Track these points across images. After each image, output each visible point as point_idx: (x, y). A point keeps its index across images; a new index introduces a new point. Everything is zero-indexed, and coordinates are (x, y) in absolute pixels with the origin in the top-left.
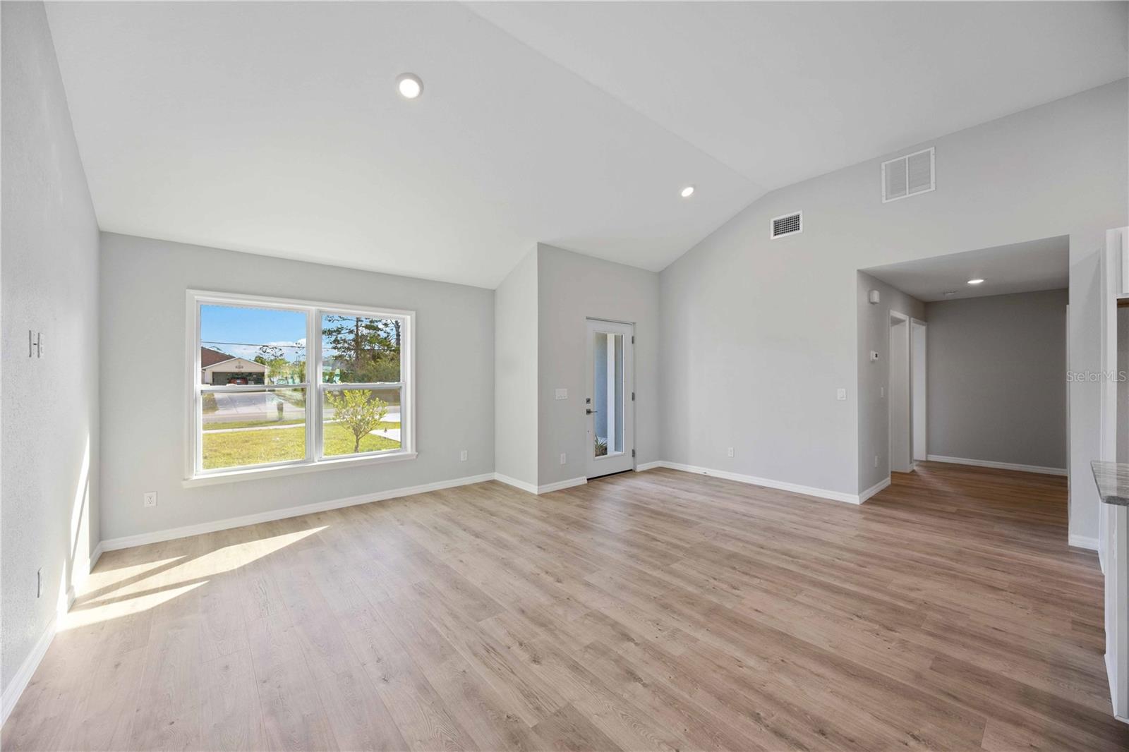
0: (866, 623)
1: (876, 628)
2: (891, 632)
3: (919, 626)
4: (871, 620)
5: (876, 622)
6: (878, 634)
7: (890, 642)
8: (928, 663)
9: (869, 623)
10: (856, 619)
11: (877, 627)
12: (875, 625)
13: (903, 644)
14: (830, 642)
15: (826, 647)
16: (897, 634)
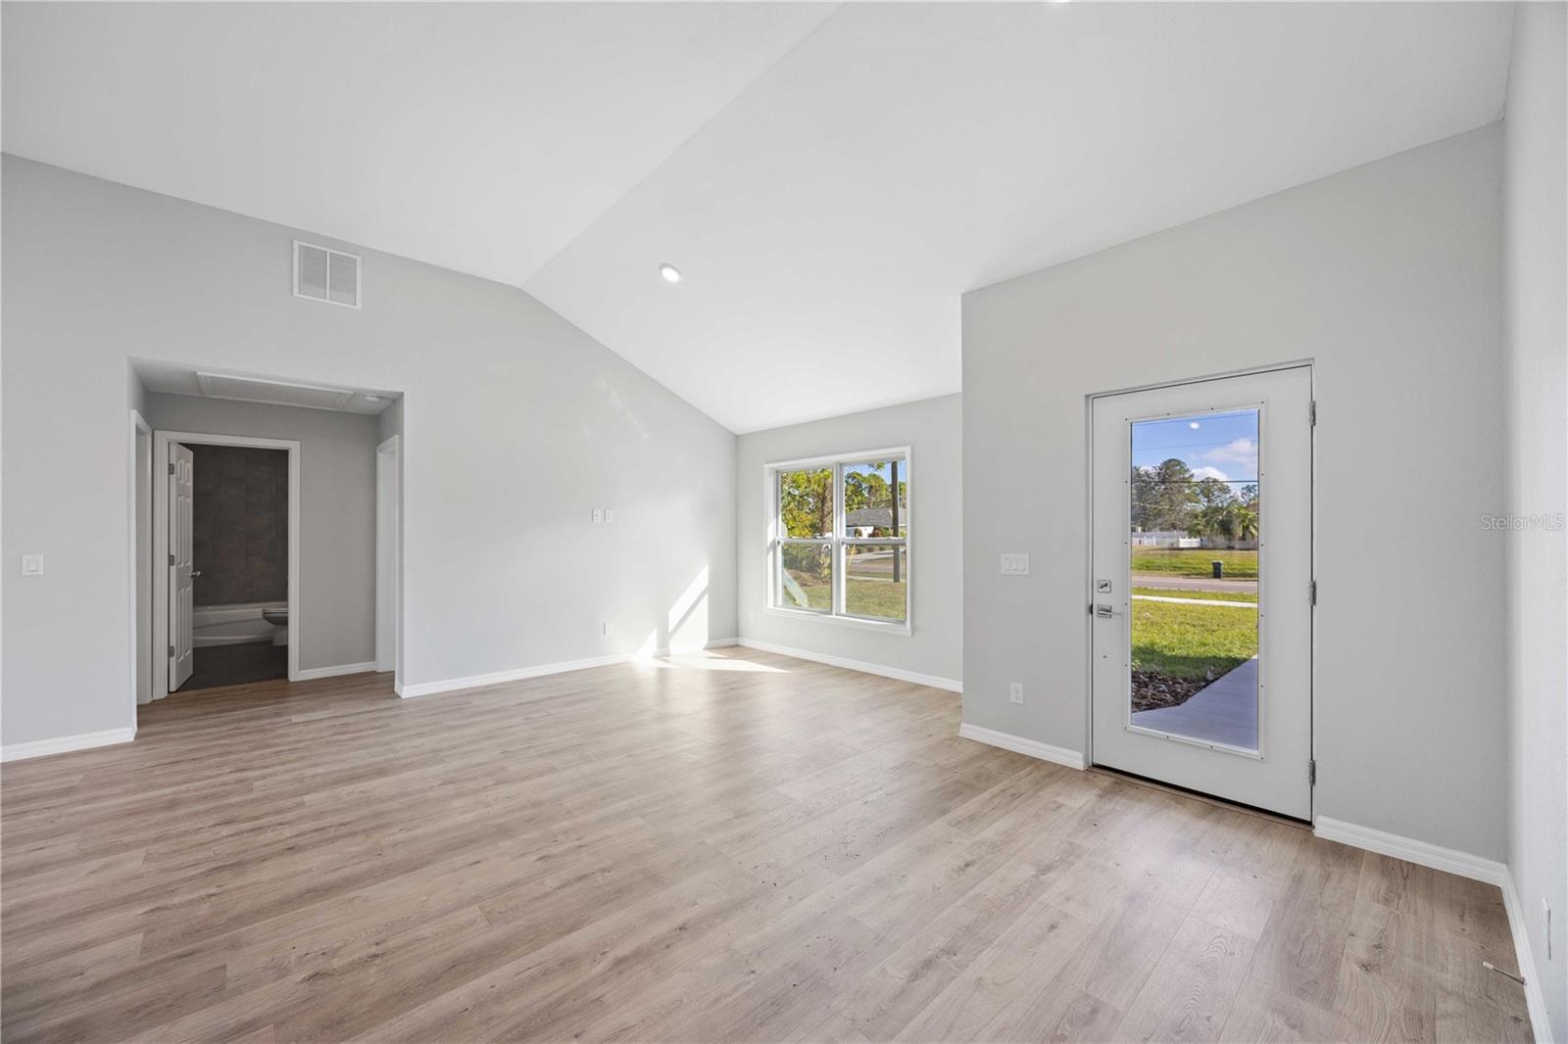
0: (356, 956)
1: (335, 961)
2: (311, 972)
3: (279, 1025)
4: (353, 966)
5: (343, 971)
6: (324, 954)
7: (299, 958)
8: (232, 971)
9: (350, 959)
10: (374, 950)
11: (336, 963)
12: (340, 964)
13: (282, 971)
14: (364, 900)
15: (364, 892)
16: (300, 978)
